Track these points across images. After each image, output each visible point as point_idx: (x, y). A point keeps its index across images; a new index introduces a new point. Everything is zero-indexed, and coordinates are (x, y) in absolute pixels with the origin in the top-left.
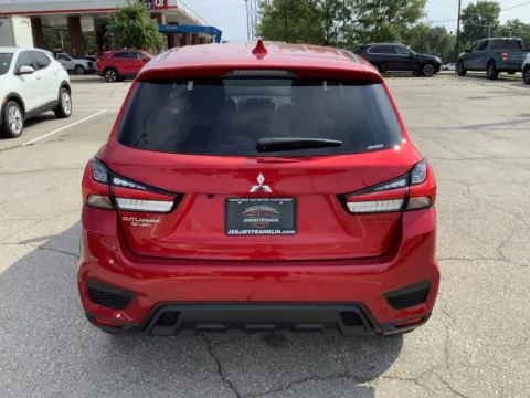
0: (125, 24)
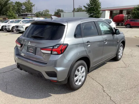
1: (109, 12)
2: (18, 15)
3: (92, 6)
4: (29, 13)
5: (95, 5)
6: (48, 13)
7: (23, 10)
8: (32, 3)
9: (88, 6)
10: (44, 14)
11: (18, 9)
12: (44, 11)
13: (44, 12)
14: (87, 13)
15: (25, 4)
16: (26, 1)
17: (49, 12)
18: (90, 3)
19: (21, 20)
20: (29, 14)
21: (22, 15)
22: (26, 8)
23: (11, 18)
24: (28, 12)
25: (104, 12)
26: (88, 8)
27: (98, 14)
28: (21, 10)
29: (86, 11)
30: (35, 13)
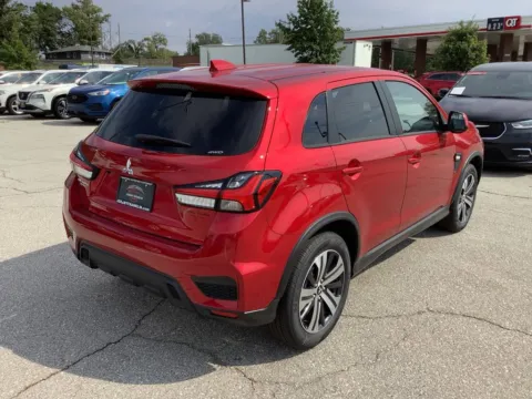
0: (451, 46)
1: (371, 44)
2: (44, 56)
3: (307, 23)
4: (87, 48)
5: (318, 21)
6: (161, 46)
7: (63, 34)
8: (100, 10)
9: (294, 23)
10: (146, 49)
11: (46, 30)
12: (146, 39)
13: (146, 43)
14: (289, 49)
15: (71, 13)
16: (76, 3)
17: (165, 44)
18: (298, 15)
19: (40, 74)
20: (86, 52)
21: (62, 55)
22: (75, 29)
23: (16, 65)
24: (82, 44)
25: (350, 46)
26: (293, 32)
27: (328, 52)
28: (58, 37)
29: (286, 43)
30: (114, 45)
